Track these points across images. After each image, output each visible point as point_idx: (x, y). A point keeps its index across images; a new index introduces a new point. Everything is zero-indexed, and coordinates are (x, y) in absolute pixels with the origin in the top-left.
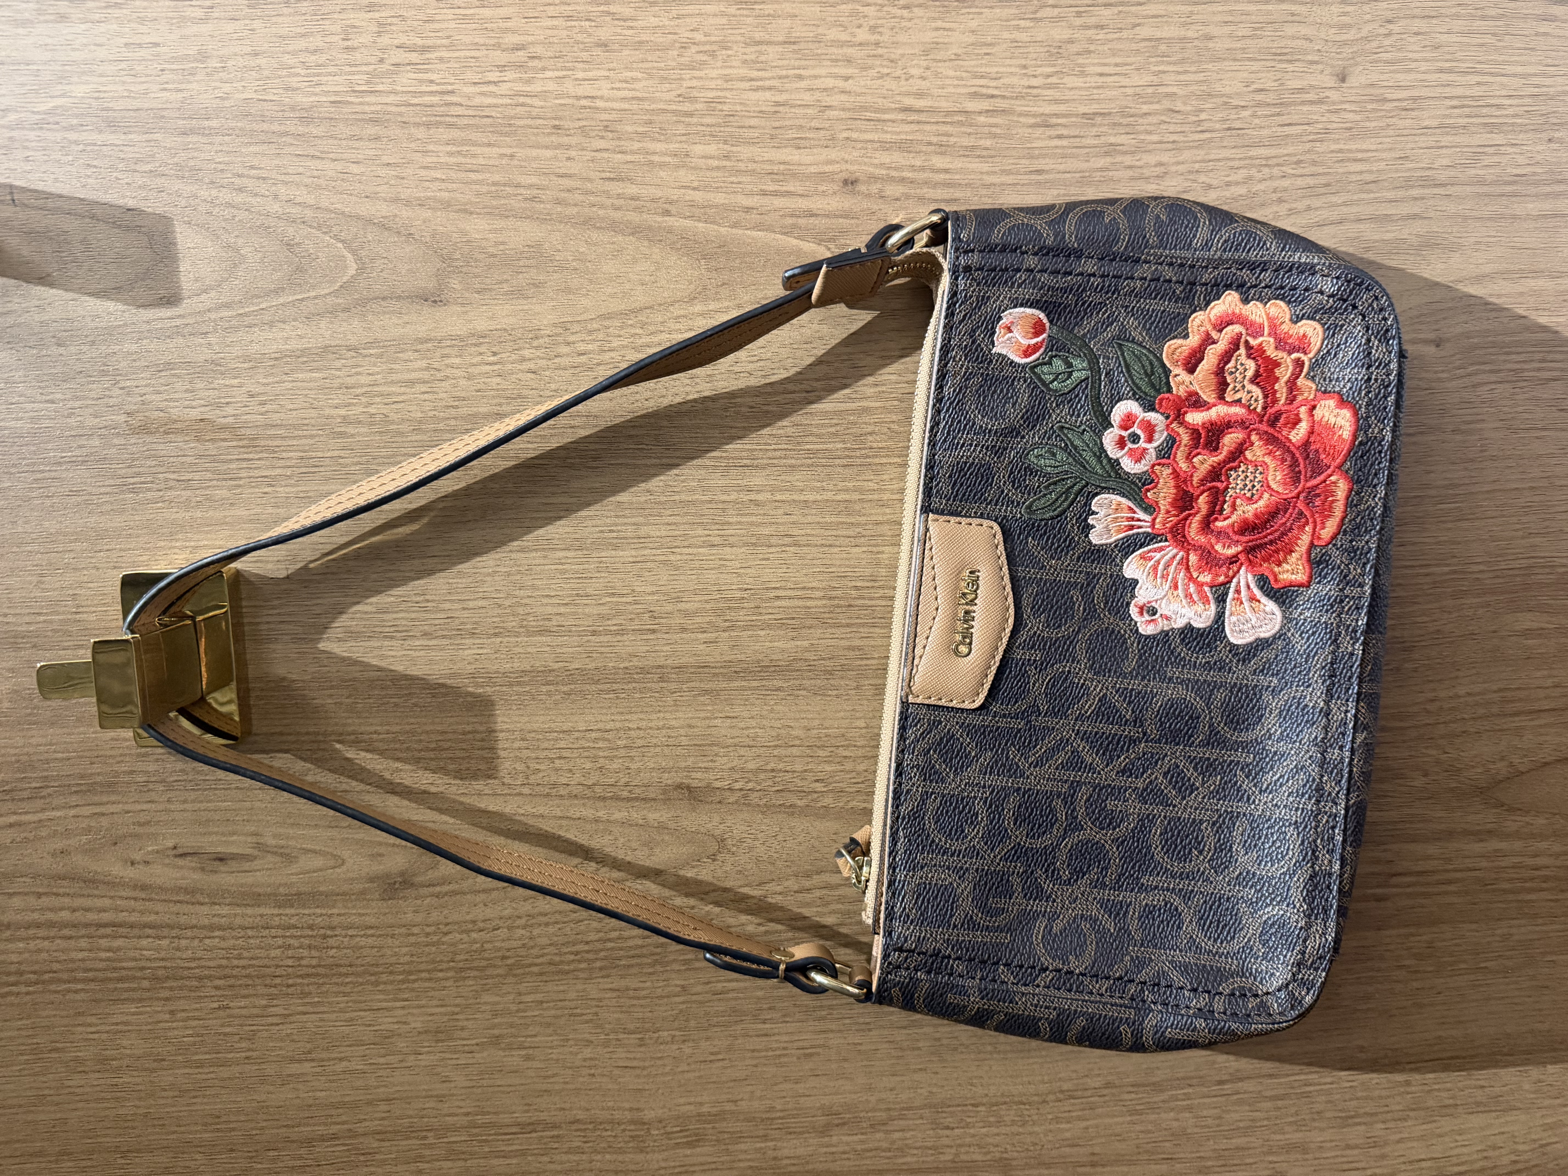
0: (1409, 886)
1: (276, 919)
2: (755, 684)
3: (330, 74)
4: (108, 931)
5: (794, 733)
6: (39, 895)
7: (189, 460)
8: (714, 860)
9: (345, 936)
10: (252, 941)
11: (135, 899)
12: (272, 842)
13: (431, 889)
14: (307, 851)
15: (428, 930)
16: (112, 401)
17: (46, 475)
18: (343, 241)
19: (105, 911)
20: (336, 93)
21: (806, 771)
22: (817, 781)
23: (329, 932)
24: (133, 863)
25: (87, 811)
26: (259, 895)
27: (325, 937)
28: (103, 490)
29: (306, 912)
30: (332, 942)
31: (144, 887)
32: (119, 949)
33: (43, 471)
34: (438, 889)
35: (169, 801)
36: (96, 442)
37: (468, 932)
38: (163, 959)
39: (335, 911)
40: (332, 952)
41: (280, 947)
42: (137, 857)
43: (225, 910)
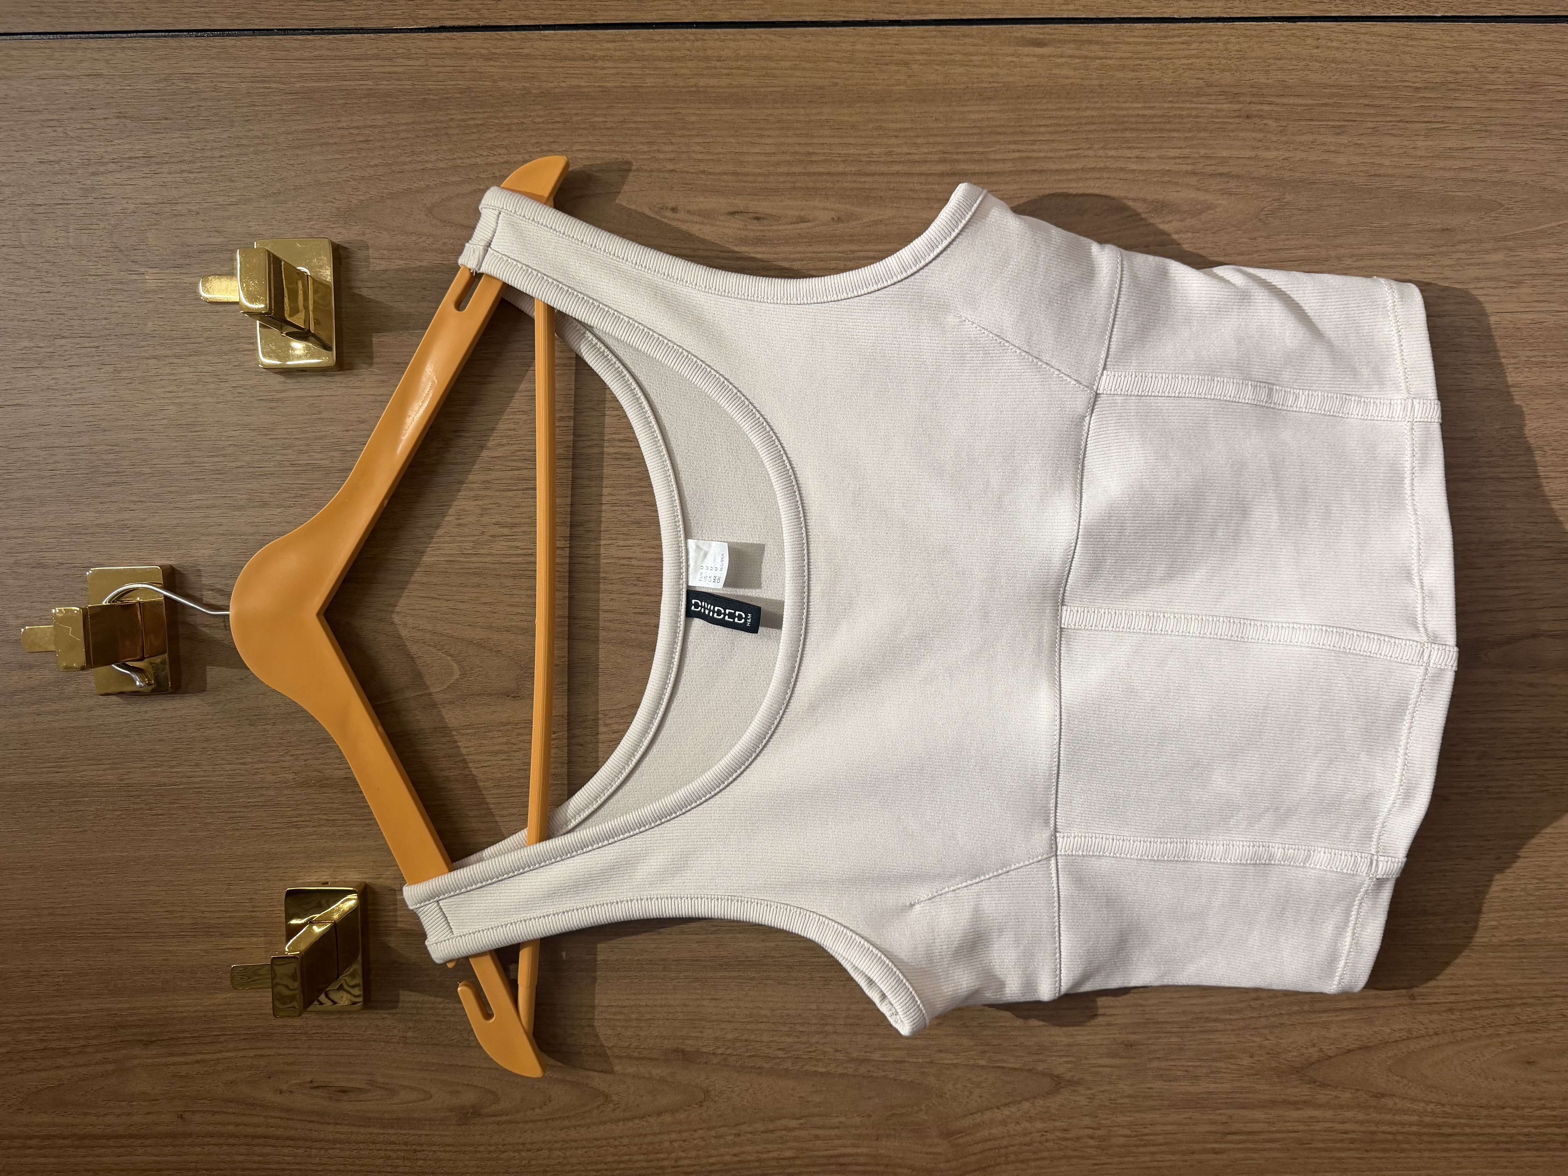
0: (1240, 1143)
1: (382, 1137)
2: (734, 974)
3: (446, 542)
4: (261, 1141)
5: (763, 1012)
6: (214, 1113)
7: (335, 806)
8: (701, 1106)
9: (430, 1151)
10: (363, 1152)
11: (281, 1118)
12: (380, 1080)
13: (494, 1119)
14: (405, 1087)
15: (491, 1148)
16: (286, 764)
17: (237, 814)
18: (451, 656)
19: (259, 1126)
20: (450, 555)
21: (771, 1042)
22: (780, 1049)
23: (418, 1148)
24: (281, 1092)
25: (252, 1053)
26: (370, 1119)
27: (415, 1151)
28: (275, 826)
29: (403, 1132)
30: (419, 1155)
31: (288, 1110)
32: (268, 1155)
33: (235, 812)
34: (498, 1119)
35: (309, 1048)
36: (272, 793)
37: (519, 1151)
38: (298, 1164)
39: (423, 1132)
40: (420, 1163)
41: (382, 1158)
42: (284, 1087)
43: (345, 1129)
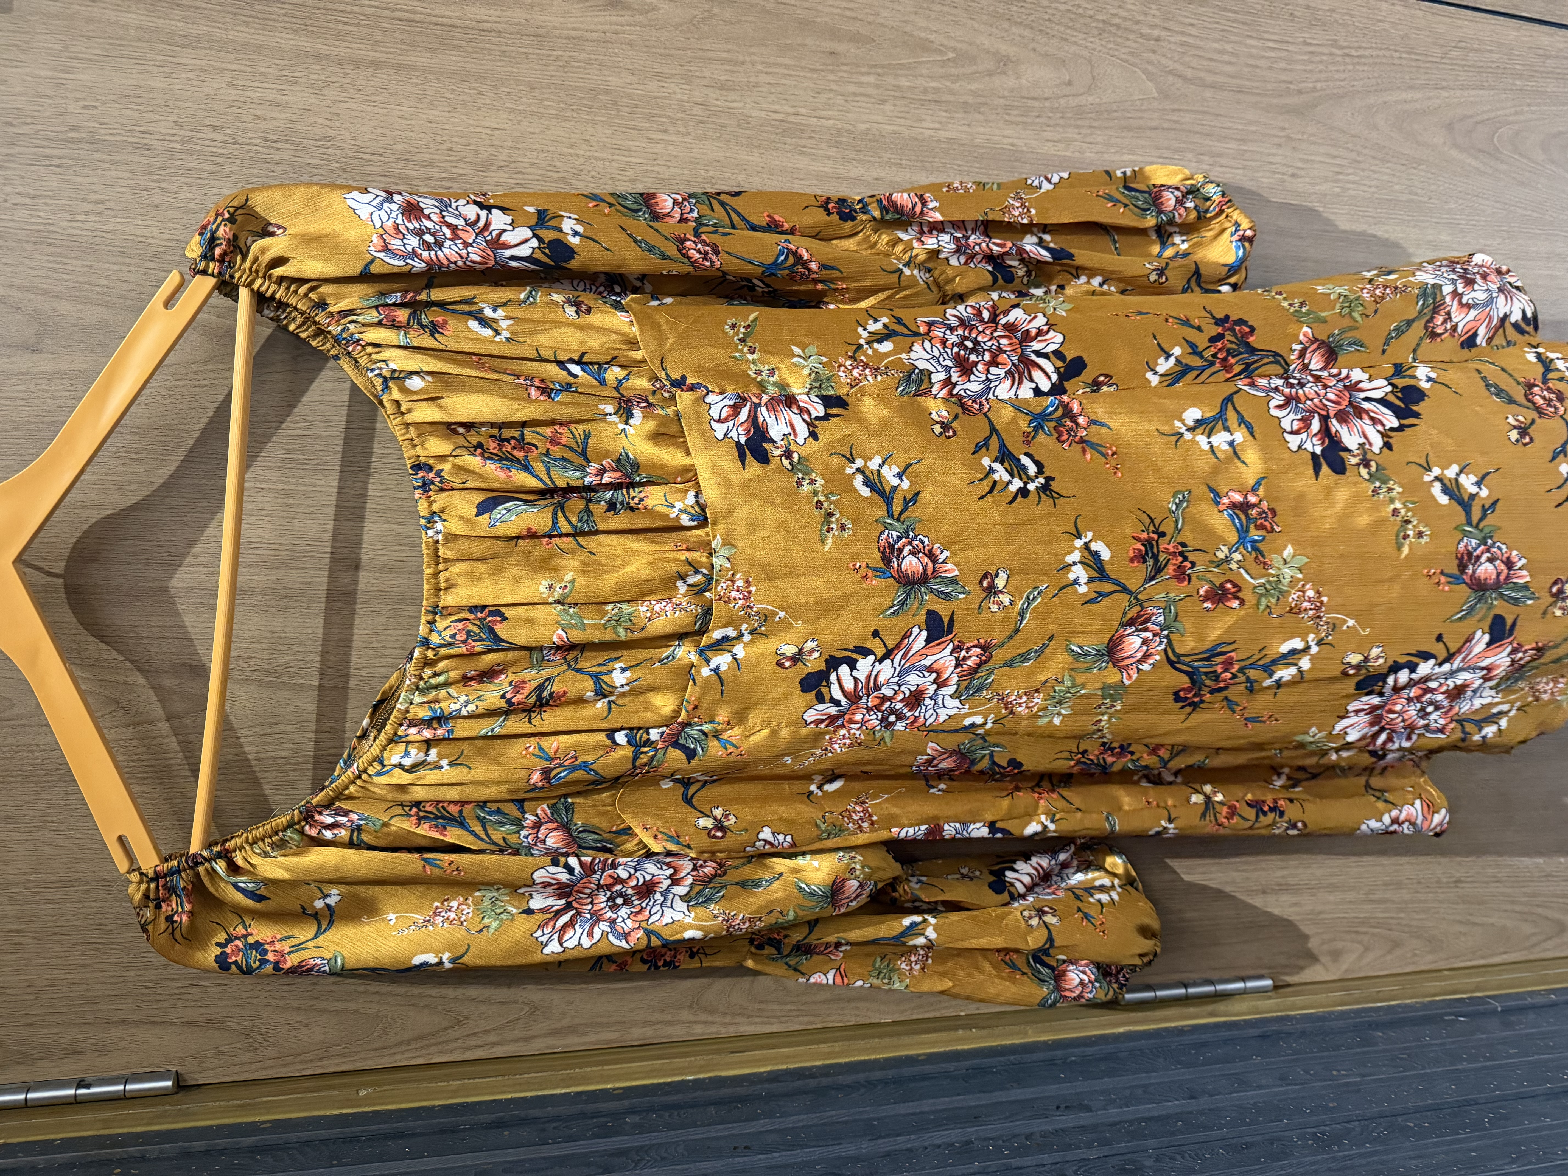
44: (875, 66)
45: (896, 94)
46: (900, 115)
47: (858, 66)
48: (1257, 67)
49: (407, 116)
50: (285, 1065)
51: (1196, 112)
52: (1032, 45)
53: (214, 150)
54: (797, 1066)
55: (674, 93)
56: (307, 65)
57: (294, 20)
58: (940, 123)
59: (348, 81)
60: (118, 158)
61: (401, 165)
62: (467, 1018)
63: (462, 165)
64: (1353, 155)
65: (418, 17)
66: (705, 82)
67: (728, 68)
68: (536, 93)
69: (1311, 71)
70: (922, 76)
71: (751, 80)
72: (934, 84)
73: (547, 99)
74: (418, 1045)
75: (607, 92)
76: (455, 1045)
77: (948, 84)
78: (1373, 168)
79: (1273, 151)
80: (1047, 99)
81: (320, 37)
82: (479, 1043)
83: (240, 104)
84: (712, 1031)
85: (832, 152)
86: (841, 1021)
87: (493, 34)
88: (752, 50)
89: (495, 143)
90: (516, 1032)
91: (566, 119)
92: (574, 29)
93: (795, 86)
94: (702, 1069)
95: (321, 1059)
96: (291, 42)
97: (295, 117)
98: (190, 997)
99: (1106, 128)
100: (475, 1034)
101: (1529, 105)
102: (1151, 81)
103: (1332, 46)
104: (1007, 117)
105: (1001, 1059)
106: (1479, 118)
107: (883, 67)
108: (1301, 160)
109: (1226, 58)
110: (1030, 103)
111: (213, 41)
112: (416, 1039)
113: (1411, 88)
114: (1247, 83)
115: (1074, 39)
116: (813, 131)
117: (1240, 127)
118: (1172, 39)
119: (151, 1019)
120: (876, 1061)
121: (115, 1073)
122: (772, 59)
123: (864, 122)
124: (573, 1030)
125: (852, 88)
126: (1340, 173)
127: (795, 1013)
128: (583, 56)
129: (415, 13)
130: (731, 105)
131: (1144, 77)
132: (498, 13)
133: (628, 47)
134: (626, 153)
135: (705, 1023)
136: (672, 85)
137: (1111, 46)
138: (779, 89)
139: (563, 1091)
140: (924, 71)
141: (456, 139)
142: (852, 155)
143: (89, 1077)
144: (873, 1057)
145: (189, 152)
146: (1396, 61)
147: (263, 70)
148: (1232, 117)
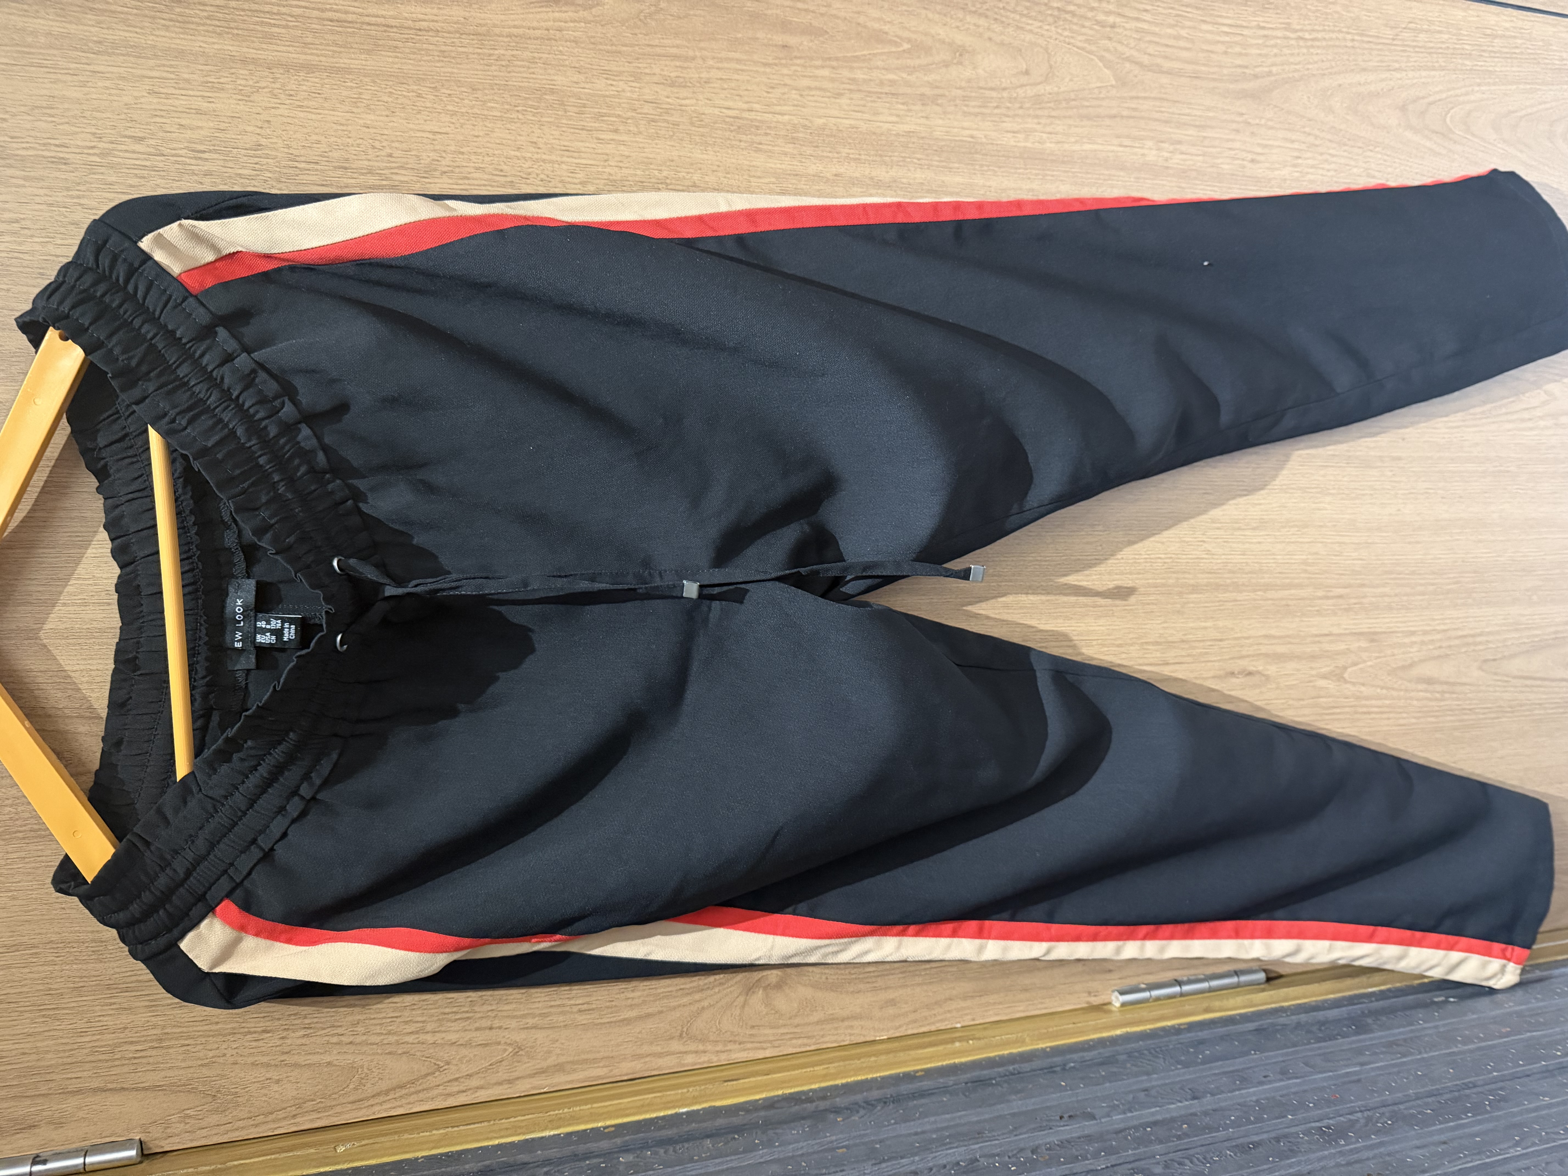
44: (830, 59)
45: (852, 87)
46: (857, 109)
47: (812, 59)
48: (1212, 52)
49: (344, 122)
50: (256, 1126)
51: (1155, 99)
52: (988, 34)
53: (137, 162)
54: (792, 1090)
55: (623, 91)
56: (233, 71)
57: (217, 23)
58: (898, 116)
59: (278, 85)
60: (32, 174)
61: (340, 172)
62: (448, 1063)
63: (403, 172)
64: (1311, 139)
65: (350, 17)
66: (655, 79)
67: (678, 64)
68: (479, 94)
69: (1266, 56)
70: (877, 68)
71: (702, 75)
72: (891, 76)
73: (490, 101)
74: (397, 1095)
75: (552, 92)
76: (436, 1092)
77: (904, 75)
78: (1331, 151)
79: (1231, 137)
80: (1004, 89)
81: (247, 41)
82: (462, 1088)
83: (162, 113)
84: (703, 1060)
85: (789, 148)
86: (835, 1041)
87: (430, 34)
88: (702, 45)
89: (437, 147)
90: (500, 1074)
91: (512, 120)
92: (515, 27)
93: (748, 81)
94: (695, 1100)
95: (294, 1116)
96: (216, 46)
97: (222, 126)
98: (151, 1060)
99: (1065, 117)
100: (456, 1079)
101: (1479, 85)
102: (1108, 68)
103: (1285, 29)
104: (965, 109)
105: (1000, 1070)
106: (1431, 99)
107: (837, 59)
108: (1259, 144)
109: (1182, 44)
110: (988, 93)
111: (132, 47)
112: (394, 1089)
113: (1364, 70)
114: (1203, 68)
115: (1029, 27)
116: (769, 128)
117: (1199, 113)
118: (1127, 26)
119: (110, 1086)
120: (874, 1080)
121: (74, 1146)
122: (723, 54)
123: (820, 117)
124: (559, 1068)
125: (806, 82)
126: (1300, 158)
127: (789, 1036)
128: (527, 54)
129: (346, 12)
130: (683, 102)
131: (1101, 64)
132: (435, 11)
133: (573, 44)
134: (576, 154)
135: (696, 1052)
136: (621, 83)
137: (1066, 33)
138: (733, 85)
139: (552, 1133)
140: (880, 63)
141: (396, 145)
142: (809, 151)
143: (44, 1153)
144: (870, 1076)
145: (111, 166)
146: (1350, 44)
147: (186, 76)
148: (1191, 104)
